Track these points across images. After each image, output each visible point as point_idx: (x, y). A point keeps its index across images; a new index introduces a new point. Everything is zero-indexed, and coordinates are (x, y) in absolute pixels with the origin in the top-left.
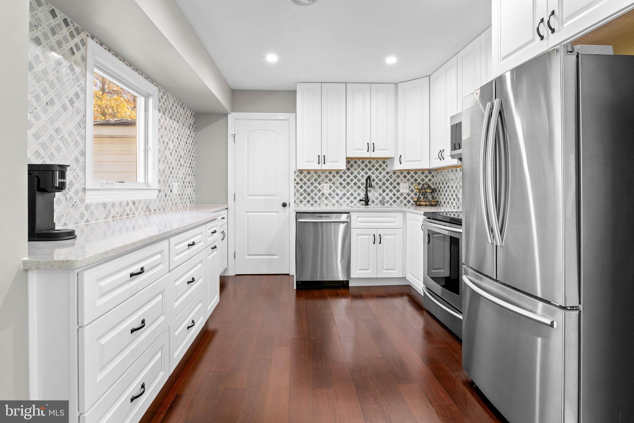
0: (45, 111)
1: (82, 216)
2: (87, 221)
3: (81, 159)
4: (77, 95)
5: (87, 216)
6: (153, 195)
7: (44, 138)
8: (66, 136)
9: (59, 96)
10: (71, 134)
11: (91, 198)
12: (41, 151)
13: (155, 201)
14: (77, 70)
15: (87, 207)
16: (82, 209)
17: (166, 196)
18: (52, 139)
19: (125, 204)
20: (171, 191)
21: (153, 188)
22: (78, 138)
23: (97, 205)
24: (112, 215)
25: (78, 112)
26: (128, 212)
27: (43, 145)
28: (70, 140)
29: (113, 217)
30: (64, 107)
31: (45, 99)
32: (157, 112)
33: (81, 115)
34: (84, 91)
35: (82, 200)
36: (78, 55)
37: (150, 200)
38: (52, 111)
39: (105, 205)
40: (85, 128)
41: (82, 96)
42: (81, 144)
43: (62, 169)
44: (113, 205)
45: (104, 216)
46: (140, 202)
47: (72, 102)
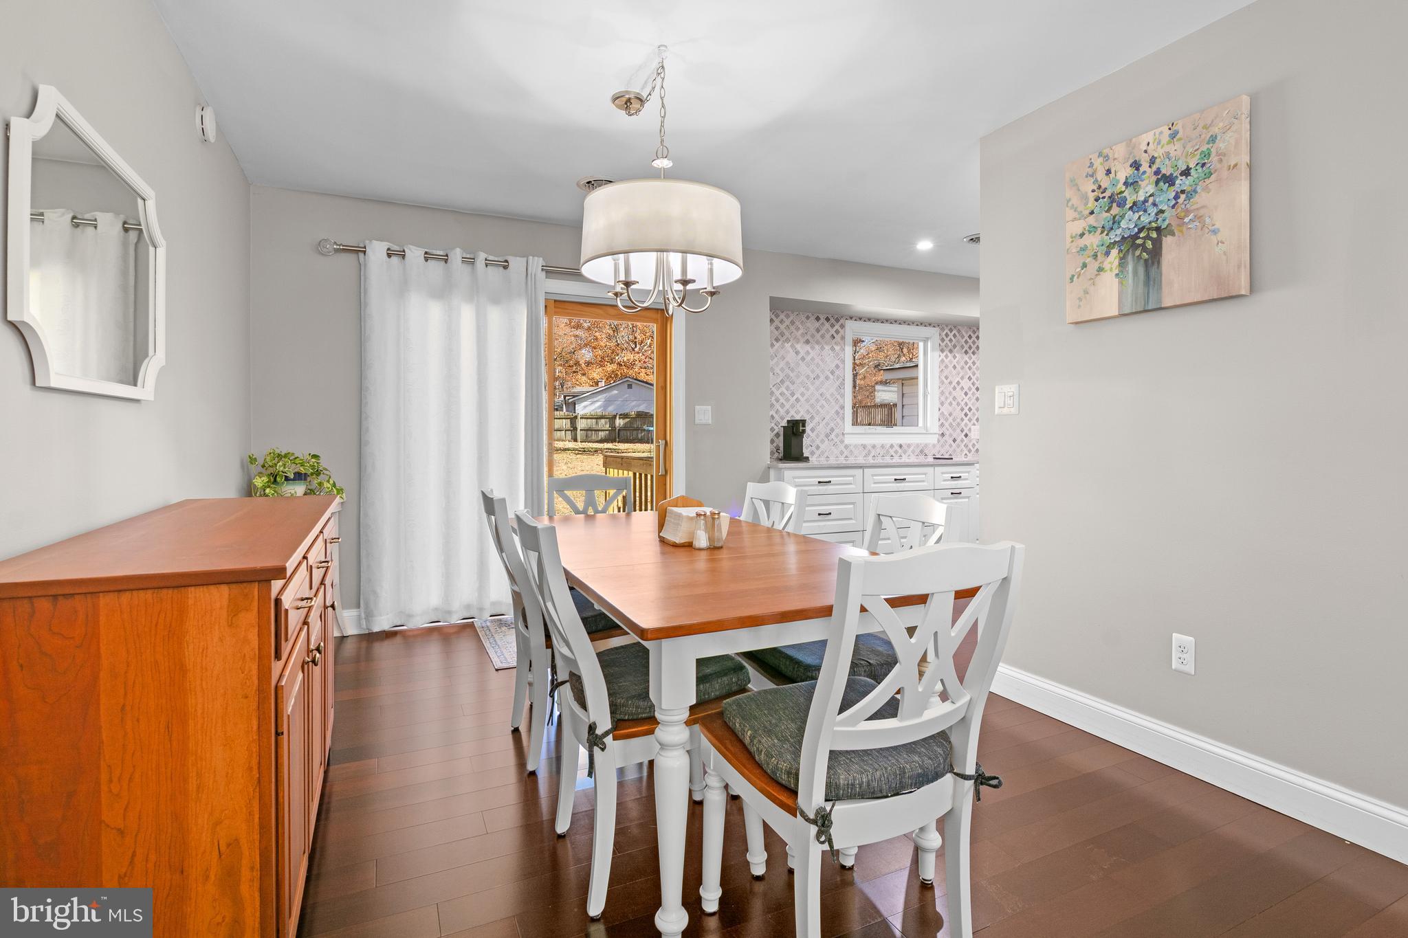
0: (813, 384)
1: (842, 453)
2: (846, 457)
3: (841, 412)
4: (837, 366)
5: (846, 453)
6: (933, 440)
7: (812, 401)
8: (828, 396)
9: (823, 371)
10: (832, 395)
11: (848, 440)
12: (810, 410)
13: (934, 446)
14: (837, 348)
15: (846, 447)
16: (842, 447)
17: (954, 441)
18: (817, 401)
19: (889, 445)
20: (966, 435)
21: (931, 432)
22: (838, 397)
23: (856, 446)
24: (872, 454)
25: (838, 378)
26: (893, 454)
27: (812, 406)
28: (831, 400)
29: (874, 456)
30: (827, 378)
31: (812, 376)
32: (937, 353)
33: (841, 380)
34: (843, 361)
35: (842, 442)
36: (838, 337)
37: (926, 445)
38: (817, 382)
39: (864, 447)
40: (844, 388)
41: (841, 366)
42: (841, 401)
43: (803, 422)
44: (874, 447)
45: (864, 454)
46: (909, 446)
47: (832, 373)
